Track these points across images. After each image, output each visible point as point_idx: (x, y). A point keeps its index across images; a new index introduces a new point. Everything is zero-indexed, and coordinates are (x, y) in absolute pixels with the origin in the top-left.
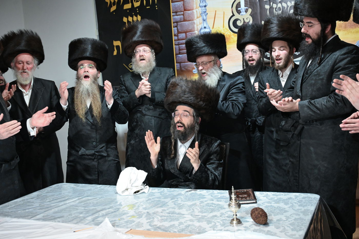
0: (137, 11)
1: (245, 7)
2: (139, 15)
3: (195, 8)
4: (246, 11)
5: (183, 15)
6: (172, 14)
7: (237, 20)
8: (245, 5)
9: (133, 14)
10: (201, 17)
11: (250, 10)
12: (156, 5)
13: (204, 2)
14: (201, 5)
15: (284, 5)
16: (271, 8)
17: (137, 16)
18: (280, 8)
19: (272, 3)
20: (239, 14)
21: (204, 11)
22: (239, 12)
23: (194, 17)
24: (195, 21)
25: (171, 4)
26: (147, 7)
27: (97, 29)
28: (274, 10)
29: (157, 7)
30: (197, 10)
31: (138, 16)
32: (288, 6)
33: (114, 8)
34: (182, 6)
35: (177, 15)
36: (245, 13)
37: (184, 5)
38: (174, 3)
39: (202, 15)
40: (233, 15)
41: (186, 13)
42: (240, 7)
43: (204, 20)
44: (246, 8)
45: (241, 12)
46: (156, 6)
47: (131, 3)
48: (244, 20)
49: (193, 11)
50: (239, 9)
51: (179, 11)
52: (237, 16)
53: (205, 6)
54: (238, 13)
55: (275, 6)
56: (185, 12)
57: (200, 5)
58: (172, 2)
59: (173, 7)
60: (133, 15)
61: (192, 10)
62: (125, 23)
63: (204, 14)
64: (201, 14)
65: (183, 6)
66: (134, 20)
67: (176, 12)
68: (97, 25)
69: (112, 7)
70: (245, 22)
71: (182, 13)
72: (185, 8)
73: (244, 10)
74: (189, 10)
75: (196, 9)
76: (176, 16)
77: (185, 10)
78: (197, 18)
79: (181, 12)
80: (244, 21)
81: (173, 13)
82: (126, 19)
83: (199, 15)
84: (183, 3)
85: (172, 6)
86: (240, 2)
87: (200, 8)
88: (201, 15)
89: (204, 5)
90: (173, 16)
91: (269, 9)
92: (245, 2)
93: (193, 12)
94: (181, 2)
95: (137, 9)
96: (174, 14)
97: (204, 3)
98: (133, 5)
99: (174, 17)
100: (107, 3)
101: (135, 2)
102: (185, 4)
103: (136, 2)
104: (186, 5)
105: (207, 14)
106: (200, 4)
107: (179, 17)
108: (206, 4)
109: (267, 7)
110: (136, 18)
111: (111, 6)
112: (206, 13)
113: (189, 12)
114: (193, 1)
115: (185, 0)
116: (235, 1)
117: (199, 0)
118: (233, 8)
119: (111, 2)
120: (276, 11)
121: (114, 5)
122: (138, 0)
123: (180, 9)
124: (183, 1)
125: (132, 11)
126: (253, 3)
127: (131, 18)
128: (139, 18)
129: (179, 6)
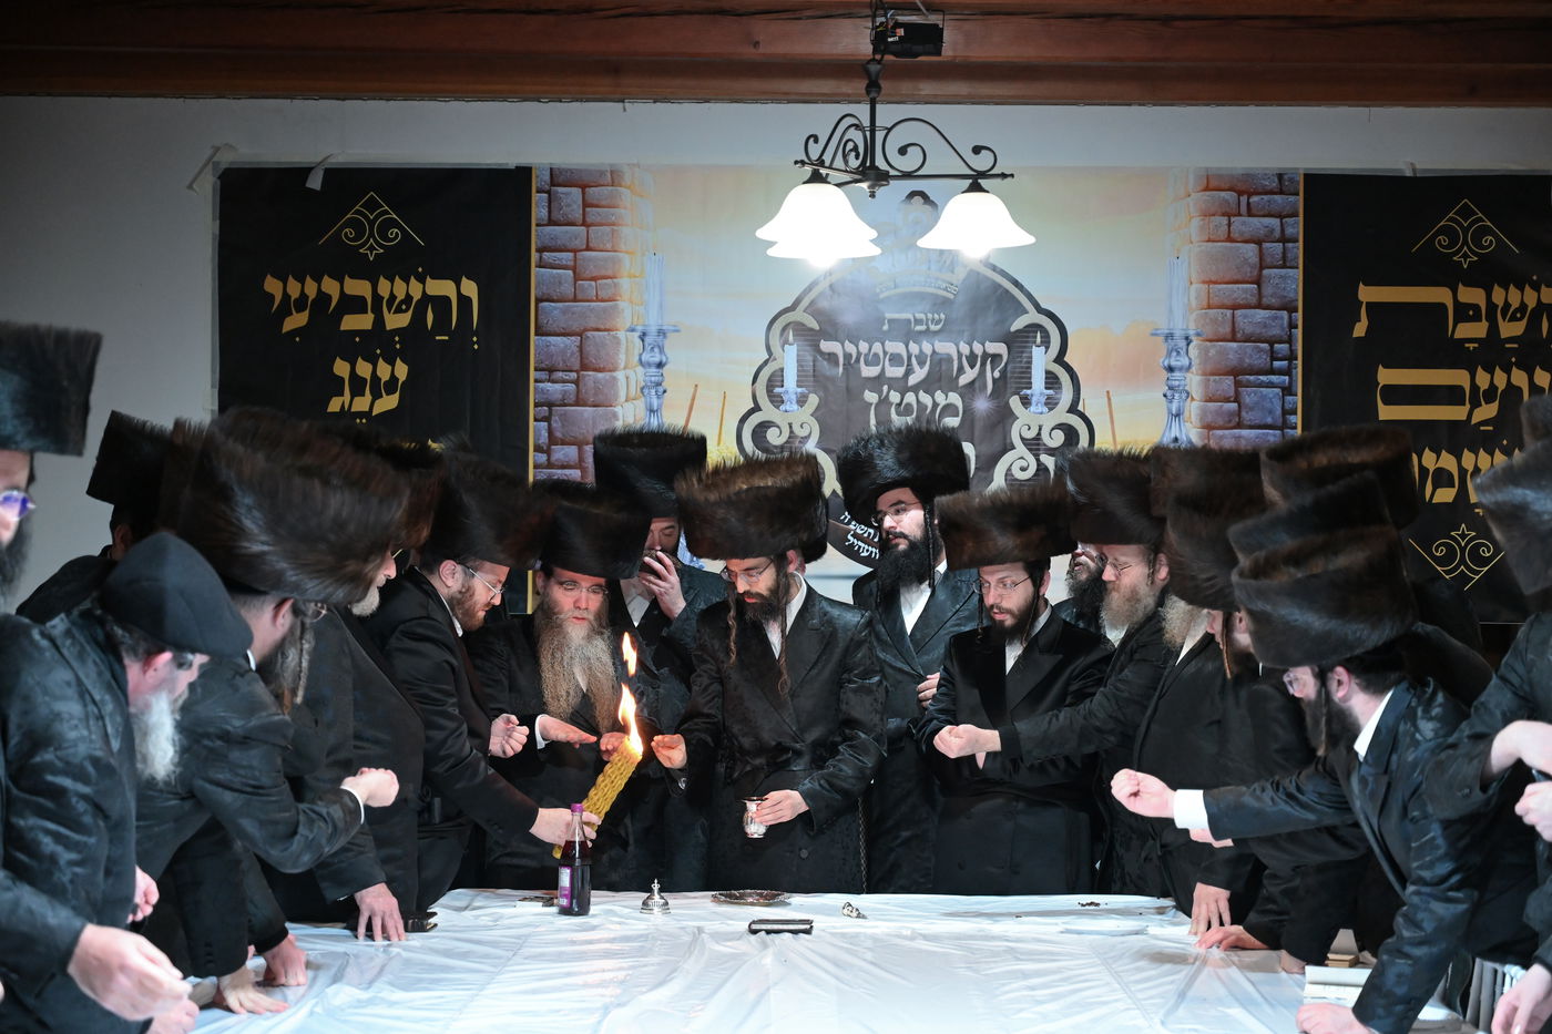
0: (396, 342)
2: (403, 361)
3: (622, 366)
4: (801, 401)
5: (576, 382)
6: (533, 374)
7: (769, 427)
8: (798, 381)
9: (378, 351)
10: (643, 399)
11: (814, 400)
12: (476, 333)
13: (656, 350)
14: (645, 357)
15: (926, 399)
16: (884, 402)
17: (392, 362)
18: (909, 405)
19: (885, 388)
20: (778, 407)
21: (653, 379)
22: (777, 401)
23: (616, 396)
24: (618, 409)
25: (533, 337)
26: (440, 338)
28: (893, 410)
30: (630, 373)
31: (399, 362)
32: (935, 405)
33: (296, 321)
34: (572, 354)
35: (554, 382)
36: (795, 407)
37: (581, 348)
38: (543, 338)
39: (646, 391)
40: (756, 408)
41: (587, 378)
43: (652, 411)
44: (799, 390)
45: (783, 402)
46: (475, 339)
47: (372, 312)
48: (791, 427)
49: (615, 374)
50: (777, 390)
51: (563, 367)
52: (768, 412)
53: (660, 365)
54: (772, 402)
55: (895, 397)
56: (585, 376)
57: (640, 360)
58: (536, 334)
60: (377, 357)
61: (610, 371)
62: (343, 379)
63: (653, 391)
64: (642, 389)
65: (578, 354)
66: (379, 373)
67: (551, 370)
68: (213, 372)
69: (291, 313)
70: (796, 437)
71: (574, 375)
72: (585, 361)
73: (794, 397)
74: (600, 370)
75: (625, 368)
76: (550, 384)
77: (584, 367)
78: (626, 401)
79: (571, 371)
80: (791, 432)
81: (536, 370)
82: (347, 366)
83: (633, 392)
84: (578, 344)
85: (536, 346)
86: (782, 370)
87: (640, 370)
88: (642, 393)
89: (657, 360)
90: (536, 381)
91: (877, 405)
92: (798, 371)
93: (614, 378)
94: (573, 338)
95: (397, 339)
96: (544, 375)
97: (657, 355)
98: (379, 321)
99: (541, 385)
100: (272, 297)
101: (389, 311)
102: (587, 349)
103: (396, 312)
104: (590, 349)
105: (665, 392)
106: (640, 355)
107: (558, 386)
108: (664, 360)
109: (871, 397)
110: (389, 368)
111: (285, 310)
112: (661, 389)
113: (600, 375)
114: (617, 341)
115: (589, 334)
116: (766, 362)
117: (638, 342)
118: (756, 384)
119: (286, 296)
120: (898, 414)
121: (300, 309)
122: (404, 307)
123: (564, 362)
124: (580, 335)
125: (377, 343)
126: (827, 378)
127: (369, 367)
128: (402, 371)
129: (563, 352)
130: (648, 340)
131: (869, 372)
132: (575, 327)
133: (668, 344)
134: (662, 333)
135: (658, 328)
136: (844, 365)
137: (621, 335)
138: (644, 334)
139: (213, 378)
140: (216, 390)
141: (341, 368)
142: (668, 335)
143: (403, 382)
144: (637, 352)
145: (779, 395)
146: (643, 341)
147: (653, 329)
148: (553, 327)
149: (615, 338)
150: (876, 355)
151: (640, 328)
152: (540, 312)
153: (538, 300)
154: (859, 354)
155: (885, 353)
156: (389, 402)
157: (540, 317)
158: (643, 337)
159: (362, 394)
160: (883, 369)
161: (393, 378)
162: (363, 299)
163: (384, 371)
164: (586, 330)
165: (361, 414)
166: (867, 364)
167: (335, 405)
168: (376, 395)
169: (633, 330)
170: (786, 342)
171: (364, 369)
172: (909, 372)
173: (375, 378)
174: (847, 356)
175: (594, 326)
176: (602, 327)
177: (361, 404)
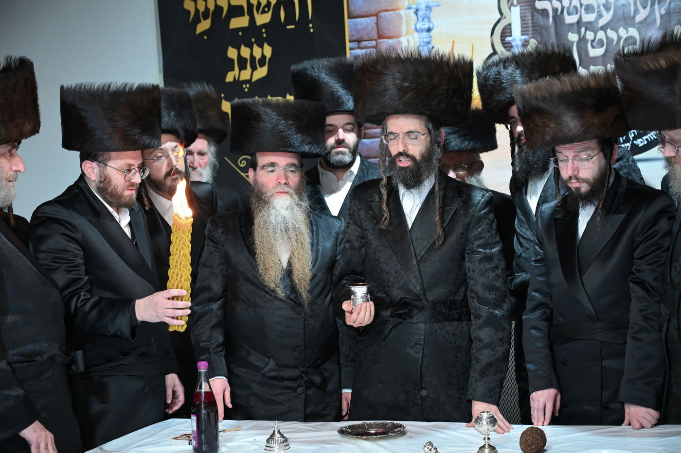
0: (263, 33)
1: (522, 35)
2: (268, 44)
3: (404, 33)
4: (525, 45)
5: (376, 47)
6: (348, 45)
8: (522, 31)
9: (253, 40)
12: (311, 22)
13: (426, 20)
14: (419, 26)
15: (612, 34)
16: (582, 40)
17: (261, 46)
18: (601, 41)
19: (583, 30)
21: (425, 40)
22: (508, 46)
25: (347, 21)
26: (288, 27)
27: (160, 72)
28: (589, 44)
29: (312, 28)
30: (410, 37)
31: (266, 45)
32: (619, 38)
33: (204, 25)
34: (372, 28)
35: (362, 48)
37: (377, 24)
38: (353, 20)
39: (421, 49)
41: (382, 44)
42: (511, 36)
44: (523, 37)
45: (512, 47)
46: (311, 25)
47: (248, 14)
49: (399, 39)
50: (508, 39)
51: (367, 38)
53: (429, 30)
54: (505, 47)
55: (590, 35)
56: (380, 43)
57: (416, 28)
58: (349, 17)
59: (350, 29)
60: (253, 43)
61: (396, 37)
62: (233, 60)
63: (425, 48)
64: (418, 47)
65: (376, 28)
66: (255, 54)
67: (359, 41)
68: (159, 63)
69: (200, 21)
71: (374, 43)
72: (380, 32)
73: (519, 43)
74: (390, 38)
75: (406, 34)
76: (359, 50)
77: (380, 36)
79: (372, 40)
81: (350, 41)
82: (235, 51)
84: (375, 21)
85: (349, 26)
86: (510, 25)
87: (416, 35)
89: (426, 26)
90: (351, 49)
91: (578, 42)
92: (522, 24)
93: (400, 42)
94: (372, 18)
95: (264, 30)
96: (355, 45)
97: (427, 23)
98: (252, 20)
99: (353, 51)
100: (189, 12)
101: (258, 12)
102: (381, 24)
103: (262, 13)
104: (384, 24)
105: (433, 48)
106: (416, 25)
107: (364, 51)
108: (431, 26)
109: (573, 37)
110: (260, 50)
111: (197, 20)
112: (430, 46)
113: (391, 41)
114: (400, 17)
115: (382, 14)
116: (499, 21)
117: (413, 16)
118: (492, 37)
119: (197, 11)
120: (593, 47)
121: (205, 18)
122: (266, 9)
123: (368, 34)
124: (376, 15)
125: (252, 35)
126: (542, 27)
127: (248, 50)
128: (268, 51)
129: (366, 28)
130: (420, 13)
131: (570, 19)
132: (373, 10)
133: (433, 15)
134: (429, 8)
135: (426, 5)
136: (553, 16)
137: (402, 12)
138: (417, 10)
139: (159, 67)
140: (162, 75)
141: (232, 53)
142: (433, 9)
143: (270, 59)
144: (413, 23)
145: (509, 43)
146: (417, 14)
147: (423, 6)
148: (358, 12)
149: (399, 15)
150: (575, 7)
151: (414, 6)
152: (350, 3)
154: (563, 8)
155: (581, 5)
156: (262, 72)
157: (350, 6)
158: (416, 12)
159: (245, 68)
160: (580, 18)
161: (263, 56)
162: (241, 7)
163: (257, 52)
164: (380, 12)
165: (246, 82)
166: (569, 14)
167: (230, 77)
168: (254, 68)
169: (409, 8)
170: (512, 5)
171: (245, 52)
172: (600, 16)
173: (252, 57)
174: (555, 10)
175: (385, 8)
176: (390, 8)
177: (245, 75)
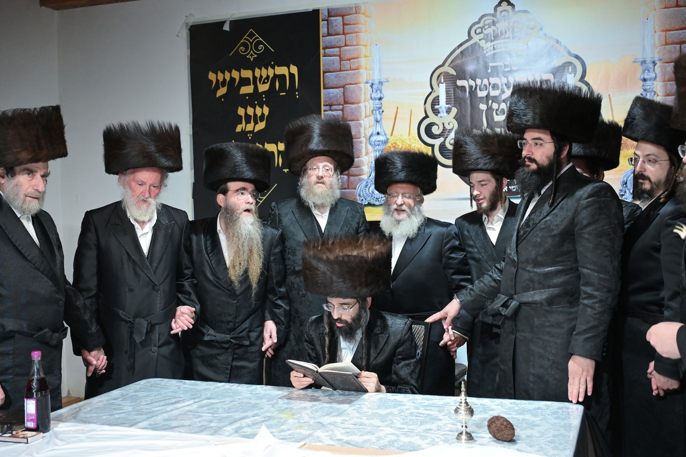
0: (263, 98)
1: (446, 104)
2: (266, 106)
3: (363, 100)
4: (448, 111)
5: (342, 110)
6: (323, 108)
7: (433, 125)
8: (446, 102)
9: (256, 102)
10: (373, 116)
11: (454, 111)
12: (297, 91)
13: (378, 91)
14: (373, 96)
16: (490, 109)
17: (262, 107)
18: (503, 110)
19: (490, 102)
20: (437, 115)
21: (377, 106)
22: (436, 112)
23: (361, 115)
24: (362, 122)
25: (322, 90)
26: (281, 94)
27: (190, 124)
28: (494, 112)
29: (298, 95)
30: (367, 103)
31: (265, 107)
33: (222, 91)
34: (340, 96)
35: (332, 111)
36: (445, 114)
37: (344, 93)
38: (327, 90)
39: (374, 112)
40: (427, 117)
42: (439, 105)
43: (377, 121)
44: (447, 106)
45: (439, 112)
46: (297, 93)
47: (253, 84)
48: (443, 125)
49: (359, 105)
50: (436, 107)
51: (336, 104)
52: (432, 118)
53: (380, 99)
54: (434, 113)
55: (495, 106)
56: (346, 107)
57: (371, 97)
58: (324, 89)
59: (325, 96)
60: (256, 105)
61: (358, 103)
62: (241, 116)
63: (377, 112)
64: (372, 111)
65: (343, 96)
66: (257, 113)
67: (331, 105)
68: (190, 117)
69: (220, 88)
70: (446, 130)
71: (341, 107)
72: (346, 100)
73: (445, 110)
74: (352, 103)
75: (364, 102)
76: (330, 112)
77: (346, 102)
78: (365, 117)
79: (339, 105)
80: (444, 127)
81: (324, 106)
82: (243, 110)
83: (368, 113)
84: (342, 91)
85: (324, 94)
86: (438, 96)
87: (371, 102)
88: (372, 113)
89: (379, 96)
90: (324, 111)
91: (486, 110)
92: (446, 96)
93: (360, 107)
94: (340, 89)
95: (264, 96)
96: (327, 108)
97: (379, 94)
98: (256, 88)
99: (327, 113)
100: (212, 81)
101: (260, 83)
102: (346, 94)
103: (263, 84)
104: (348, 94)
105: (383, 112)
106: (371, 94)
107: (334, 113)
108: (382, 96)
109: (483, 107)
110: (261, 109)
111: (217, 87)
112: (381, 110)
113: (353, 106)
114: (360, 89)
115: (347, 86)
116: (430, 94)
117: (370, 88)
118: (426, 104)
119: (217, 80)
120: (497, 114)
121: (223, 86)
122: (266, 81)
123: (337, 101)
124: (343, 87)
125: (255, 99)
126: (461, 99)
127: (252, 110)
128: (266, 110)
129: (336, 96)
130: (374, 87)
131: (481, 94)
132: (341, 84)
133: (384, 88)
134: (381, 83)
135: (378, 81)
136: (469, 91)
137: (362, 85)
138: (373, 84)
139: (190, 119)
140: (191, 126)
141: (241, 111)
142: (384, 83)
143: (267, 116)
144: (369, 93)
145: (437, 109)
146: (372, 87)
147: (376, 82)
148: (331, 85)
149: (360, 87)
150: (485, 85)
151: (370, 82)
152: (325, 78)
153: (324, 72)
154: (476, 85)
155: (490, 84)
156: (261, 126)
157: (325, 80)
158: (372, 86)
159: (250, 123)
160: (489, 93)
161: (263, 114)
162: (249, 79)
163: (259, 111)
164: (346, 85)
165: (250, 132)
166: (480, 90)
167: (239, 129)
168: (256, 123)
169: (367, 83)
170: (440, 82)
171: (250, 111)
172: (503, 92)
173: (255, 114)
174: (471, 87)
175: (350, 82)
176: (353, 83)
177: (250, 127)
